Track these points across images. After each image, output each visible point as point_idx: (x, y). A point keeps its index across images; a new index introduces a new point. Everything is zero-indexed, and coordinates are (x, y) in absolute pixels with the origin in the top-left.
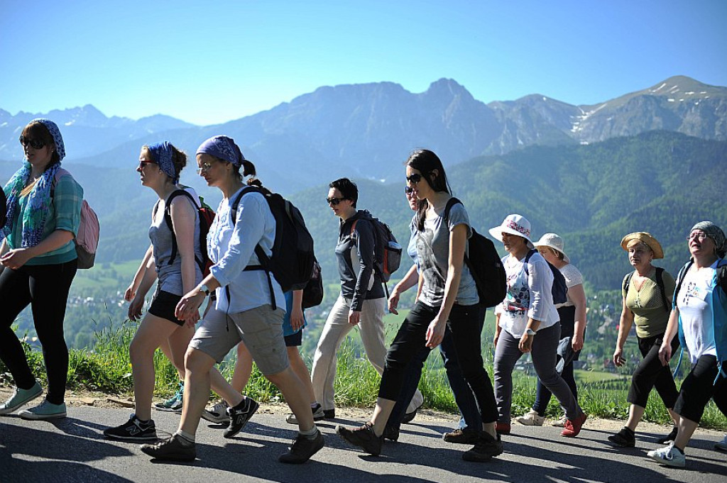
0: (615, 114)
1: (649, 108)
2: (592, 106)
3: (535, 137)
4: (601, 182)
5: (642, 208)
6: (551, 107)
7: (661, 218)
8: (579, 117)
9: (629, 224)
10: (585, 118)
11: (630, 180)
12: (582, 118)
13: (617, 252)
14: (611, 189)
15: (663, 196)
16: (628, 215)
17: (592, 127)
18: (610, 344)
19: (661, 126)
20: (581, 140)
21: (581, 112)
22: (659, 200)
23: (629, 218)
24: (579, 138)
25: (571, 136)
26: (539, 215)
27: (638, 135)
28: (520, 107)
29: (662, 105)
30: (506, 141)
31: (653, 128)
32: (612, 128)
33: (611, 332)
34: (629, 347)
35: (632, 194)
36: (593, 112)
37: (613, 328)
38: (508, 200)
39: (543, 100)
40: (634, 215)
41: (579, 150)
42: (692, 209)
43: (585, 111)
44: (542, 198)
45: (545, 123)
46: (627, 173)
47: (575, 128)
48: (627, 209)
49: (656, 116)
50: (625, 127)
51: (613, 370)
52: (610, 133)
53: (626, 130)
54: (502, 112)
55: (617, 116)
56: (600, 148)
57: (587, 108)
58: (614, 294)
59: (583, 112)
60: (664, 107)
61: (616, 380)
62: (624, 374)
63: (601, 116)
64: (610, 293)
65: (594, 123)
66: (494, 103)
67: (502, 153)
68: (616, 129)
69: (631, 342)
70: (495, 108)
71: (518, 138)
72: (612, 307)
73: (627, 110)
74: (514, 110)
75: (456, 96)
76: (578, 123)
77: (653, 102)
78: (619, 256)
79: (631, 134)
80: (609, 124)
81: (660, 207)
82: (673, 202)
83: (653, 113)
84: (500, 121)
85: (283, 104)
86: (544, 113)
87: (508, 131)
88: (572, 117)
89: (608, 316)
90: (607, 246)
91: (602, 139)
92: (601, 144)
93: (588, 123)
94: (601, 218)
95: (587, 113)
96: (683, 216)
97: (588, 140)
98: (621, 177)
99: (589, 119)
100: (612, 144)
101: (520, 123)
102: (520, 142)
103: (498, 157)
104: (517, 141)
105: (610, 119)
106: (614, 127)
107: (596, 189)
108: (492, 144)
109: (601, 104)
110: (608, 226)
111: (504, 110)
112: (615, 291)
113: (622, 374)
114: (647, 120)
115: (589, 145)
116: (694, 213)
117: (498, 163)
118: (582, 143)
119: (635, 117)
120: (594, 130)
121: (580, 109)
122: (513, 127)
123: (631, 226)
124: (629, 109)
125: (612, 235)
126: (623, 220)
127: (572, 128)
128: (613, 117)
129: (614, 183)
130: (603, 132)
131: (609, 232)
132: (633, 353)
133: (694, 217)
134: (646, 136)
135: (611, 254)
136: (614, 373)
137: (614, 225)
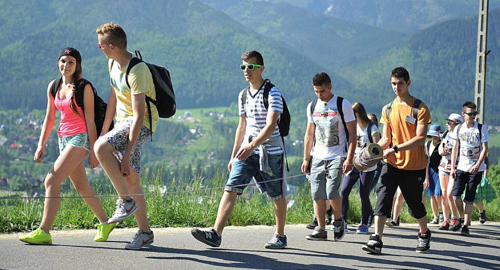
5: (37, 32)
7: (55, 42)
9: (25, 47)
11: (26, 5)
13: (13, 73)
15: (57, 21)
16: (25, 38)
18: (4, 162)
22: (54, 24)
23: (24, 42)
33: (6, 150)
34: (22, 164)
35: (28, 18)
37: (7, 147)
40: (28, 39)
42: (83, 35)
48: (23, 32)
51: (5, 187)
58: (9, 115)
64: (5, 113)
69: (24, 160)
72: (7, 127)
78: (15, 78)
81: (54, 32)
82: (66, 27)
89: (3, 135)
90: (3, 67)
96: (75, 41)
110: (5, 48)
112: (11, 111)
113: (14, 190)
116: (84, 39)
123: (27, 48)
125: (8, 57)
126: (19, 43)
131: (5, 54)
132: (26, 170)
133: (85, 42)
135: (7, 76)
136: (6, 190)
137: (11, 47)
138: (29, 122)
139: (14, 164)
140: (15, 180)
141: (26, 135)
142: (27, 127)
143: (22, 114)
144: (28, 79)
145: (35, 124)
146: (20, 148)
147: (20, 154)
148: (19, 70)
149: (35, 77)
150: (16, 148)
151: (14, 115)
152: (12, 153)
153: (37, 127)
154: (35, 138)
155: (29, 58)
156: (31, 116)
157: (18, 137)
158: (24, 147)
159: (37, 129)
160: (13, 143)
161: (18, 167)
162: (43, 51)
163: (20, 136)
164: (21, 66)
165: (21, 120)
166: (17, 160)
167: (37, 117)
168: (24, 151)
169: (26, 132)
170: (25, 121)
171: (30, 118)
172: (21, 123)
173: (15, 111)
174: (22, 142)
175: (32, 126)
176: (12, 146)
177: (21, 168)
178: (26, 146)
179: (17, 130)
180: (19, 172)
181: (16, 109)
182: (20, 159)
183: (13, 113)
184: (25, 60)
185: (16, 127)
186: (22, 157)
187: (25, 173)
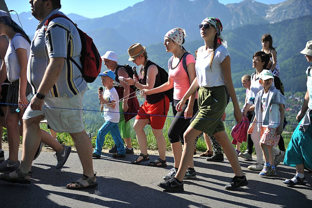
0: (287, 8)
1: (303, 5)
2: (276, 5)
3: (248, 21)
4: (279, 42)
6: (256, 6)
8: (269, 10)
9: (293, 61)
10: (272, 10)
11: (293, 40)
12: (271, 11)
13: (287, 74)
14: (285, 44)
16: (293, 57)
17: (276, 15)
19: (309, 14)
20: (270, 21)
21: (270, 8)
23: (293, 58)
24: (269, 20)
25: (266, 19)
26: (250, 58)
27: (298, 18)
28: (241, 6)
29: (309, 3)
30: (235, 23)
31: (305, 14)
32: (285, 15)
34: (292, 119)
35: (294, 47)
36: (276, 8)
38: (235, 51)
39: (252, 3)
40: (295, 57)
41: (269, 26)
43: (273, 7)
44: (251, 50)
45: (253, 14)
46: (292, 37)
47: (267, 15)
48: (292, 54)
49: (307, 8)
50: (291, 14)
52: (284, 17)
53: (292, 16)
54: (233, 9)
55: (288, 9)
56: (279, 25)
57: (273, 6)
59: (271, 8)
60: (311, 4)
61: (286, 134)
62: (290, 131)
63: (280, 9)
65: (277, 13)
66: (229, 4)
67: (233, 29)
68: (287, 16)
69: (293, 116)
70: (229, 7)
71: (240, 21)
73: (292, 6)
74: (238, 7)
75: (211, 1)
76: (269, 13)
77: (305, 2)
79: (294, 18)
80: (284, 13)
83: (305, 7)
84: (231, 13)
85: (129, 7)
86: (253, 9)
87: (236, 18)
88: (266, 10)
91: (280, 20)
92: (280, 23)
93: (274, 13)
94: (280, 58)
95: (273, 8)
97: (274, 21)
98: (289, 39)
99: (274, 11)
100: (285, 23)
101: (241, 14)
102: (241, 23)
103: (231, 31)
104: (240, 23)
105: (284, 11)
106: (286, 14)
107: (277, 45)
108: (228, 24)
109: (280, 4)
110: (283, 62)
111: (233, 7)
113: (289, 131)
114: (302, 11)
115: (275, 23)
117: (231, 33)
118: (271, 23)
119: (296, 9)
120: (277, 16)
121: (270, 6)
122: (238, 16)
124: (294, 6)
125: (285, 66)
126: (290, 59)
127: (266, 16)
128: (286, 10)
129: (286, 42)
130: (281, 17)
131: (283, 65)
132: (294, 122)
134: (301, 18)
137: (286, 62)
138: (295, 98)
139: (288, 118)
140: (289, 126)
141: (293, 105)
142: (294, 100)
143: (291, 94)
144: (294, 77)
145: (298, 99)
146: (291, 111)
147: (291, 114)
148: (290, 73)
149: (298, 76)
150: (289, 111)
151: (288, 94)
152: (287, 113)
153: (299, 100)
154: (298, 106)
155: (295, 66)
156: (296, 95)
157: (290, 105)
158: (293, 110)
159: (299, 101)
160: (287, 108)
161: (290, 120)
162: (302, 62)
163: (291, 105)
164: (291, 71)
165: (291, 97)
166: (290, 116)
167: (299, 95)
168: (293, 112)
169: (293, 103)
170: (293, 98)
171: (295, 96)
172: (291, 99)
173: (288, 93)
174: (292, 108)
175: (297, 100)
176: (287, 110)
177: (292, 120)
178: (294, 110)
179: (289, 102)
180: (291, 122)
181: (289, 92)
182: (291, 116)
183: (287, 94)
184: (293, 68)
185: (289, 101)
186: (292, 115)
187: (293, 123)
